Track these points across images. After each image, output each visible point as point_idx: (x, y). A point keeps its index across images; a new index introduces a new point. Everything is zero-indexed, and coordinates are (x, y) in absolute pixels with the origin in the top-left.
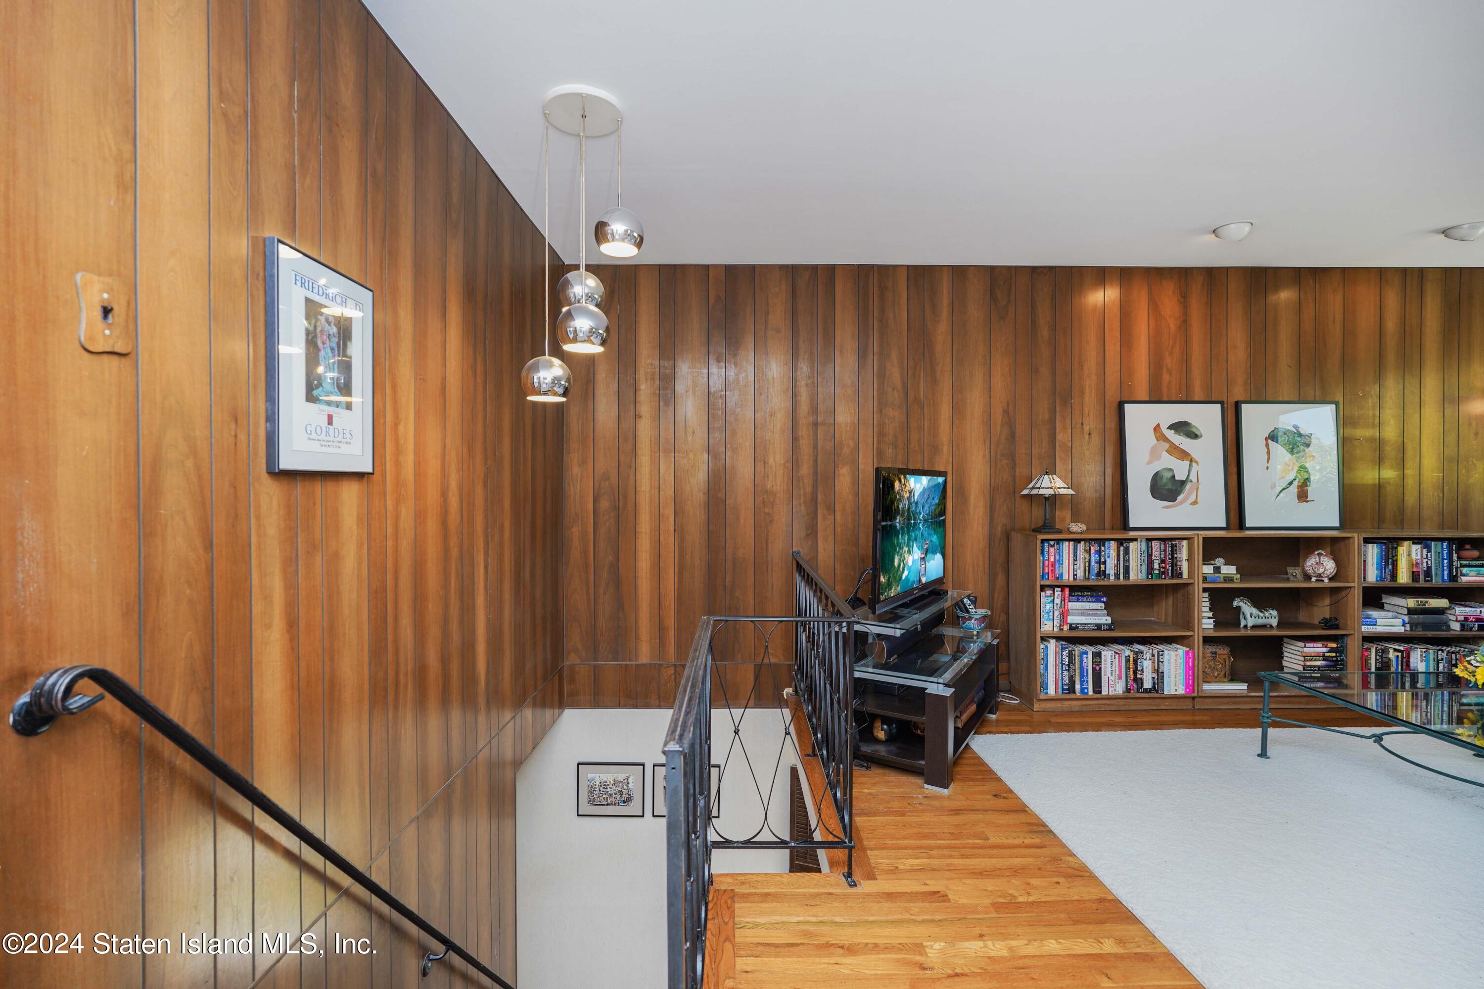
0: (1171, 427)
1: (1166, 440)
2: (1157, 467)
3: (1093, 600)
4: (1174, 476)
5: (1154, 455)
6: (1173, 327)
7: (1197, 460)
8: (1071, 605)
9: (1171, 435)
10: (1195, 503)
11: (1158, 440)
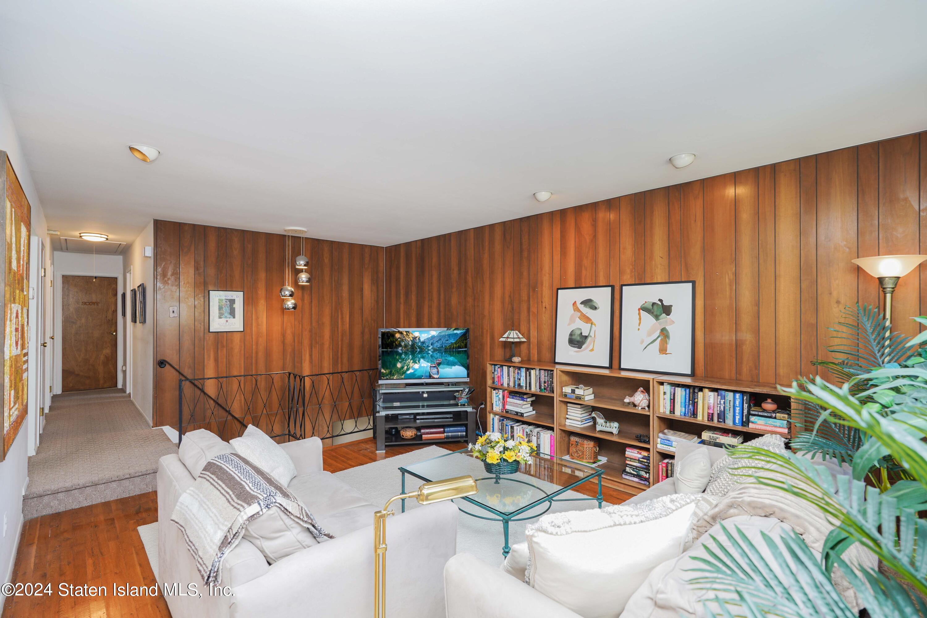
0: (582, 303)
1: (579, 311)
2: (573, 327)
3: (520, 399)
4: (581, 333)
5: (572, 320)
6: (588, 241)
7: (595, 323)
8: (509, 400)
9: (582, 307)
10: (592, 350)
11: (574, 311)
